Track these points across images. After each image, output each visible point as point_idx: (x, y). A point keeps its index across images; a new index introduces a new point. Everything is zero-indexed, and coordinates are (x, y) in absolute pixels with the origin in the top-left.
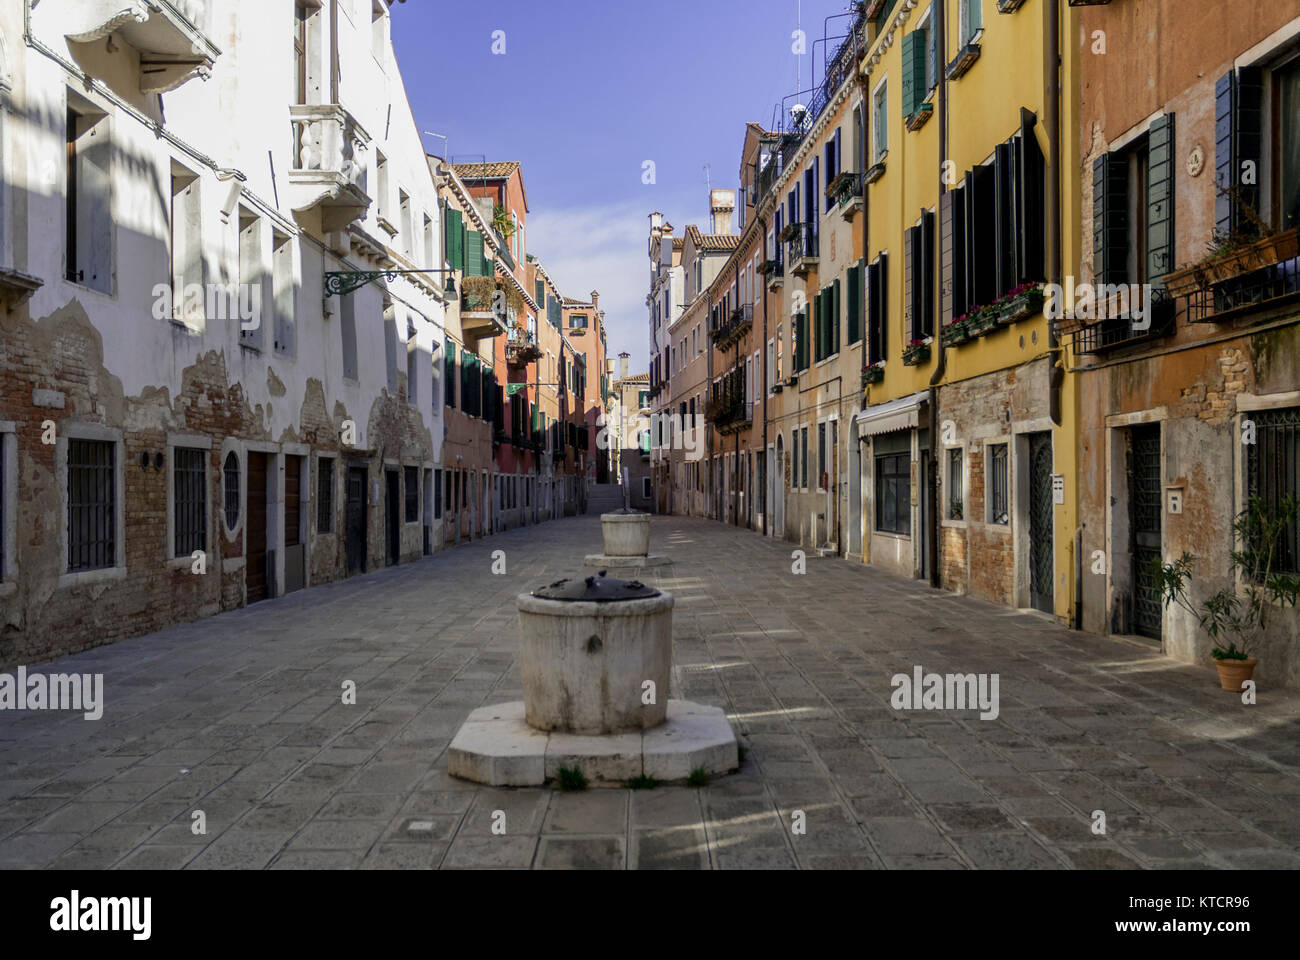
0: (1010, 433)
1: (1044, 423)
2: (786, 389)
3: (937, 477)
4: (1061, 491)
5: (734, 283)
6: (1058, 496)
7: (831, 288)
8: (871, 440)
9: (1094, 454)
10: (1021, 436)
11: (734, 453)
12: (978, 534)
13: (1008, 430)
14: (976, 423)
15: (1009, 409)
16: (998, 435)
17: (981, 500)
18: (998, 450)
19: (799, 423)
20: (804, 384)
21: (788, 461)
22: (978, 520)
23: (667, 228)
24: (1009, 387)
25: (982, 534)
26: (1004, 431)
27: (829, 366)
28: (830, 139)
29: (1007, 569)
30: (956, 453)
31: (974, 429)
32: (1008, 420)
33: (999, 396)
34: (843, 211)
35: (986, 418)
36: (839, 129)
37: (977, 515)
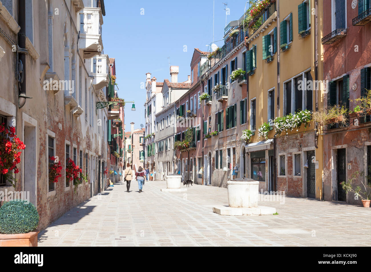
0: (301, 151)
1: (313, 148)
2: (213, 137)
3: (276, 163)
4: (318, 166)
5: (188, 101)
6: (317, 167)
7: (233, 106)
8: (250, 154)
9: (327, 156)
10: (304, 152)
11: (187, 158)
12: (290, 178)
13: (301, 150)
14: (290, 148)
15: (301, 144)
16: (298, 151)
17: (292, 169)
18: (298, 156)
19: (219, 148)
20: (221, 135)
21: (214, 160)
22: (290, 174)
23: (154, 79)
24: (301, 139)
25: (292, 179)
26: (299, 151)
27: (232, 130)
28: (233, 60)
29: (300, 187)
30: (282, 157)
31: (289, 150)
32: (301, 147)
33: (298, 141)
34: (239, 84)
35: (293, 147)
36: (237, 58)
37: (290, 172)
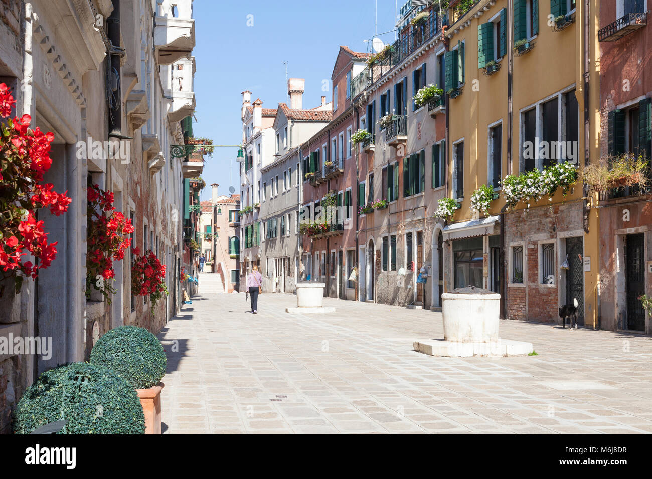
0: (556, 238)
1: (579, 233)
2: (377, 212)
3: (505, 261)
4: (589, 265)
5: (326, 144)
6: (587, 268)
7: (418, 155)
8: (451, 243)
9: (608, 247)
10: (562, 239)
11: (324, 251)
12: (534, 289)
13: (555, 236)
14: (533, 233)
15: (555, 226)
16: (548, 239)
17: (536, 272)
18: (548, 248)
19: (389, 232)
20: (393, 209)
21: (378, 255)
22: (534, 281)
23: (258, 102)
24: (555, 215)
25: (537, 289)
26: (552, 237)
27: (416, 199)
28: (417, 68)
29: (554, 305)
30: (517, 250)
31: (531, 236)
32: (554, 231)
33: (549, 220)
34: (431, 113)
35: (539, 230)
36: (425, 63)
37: (533, 277)
